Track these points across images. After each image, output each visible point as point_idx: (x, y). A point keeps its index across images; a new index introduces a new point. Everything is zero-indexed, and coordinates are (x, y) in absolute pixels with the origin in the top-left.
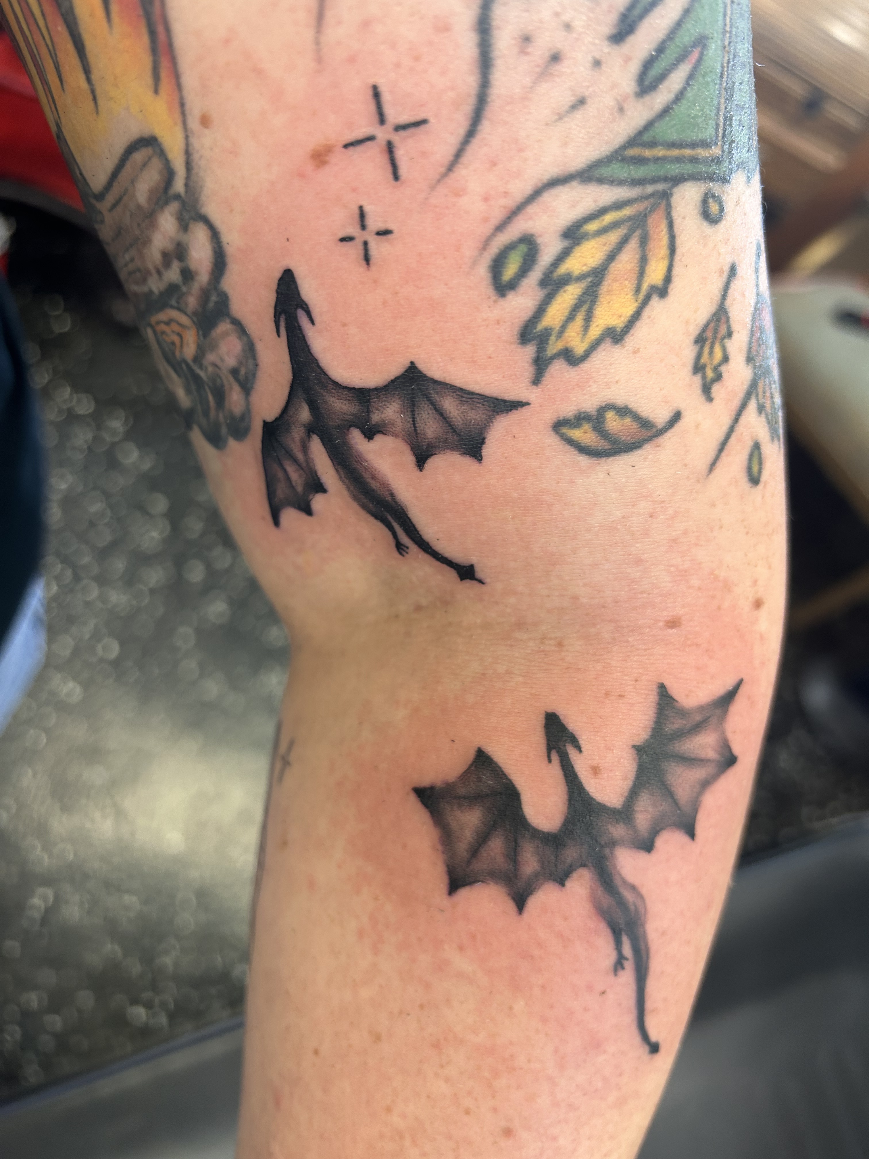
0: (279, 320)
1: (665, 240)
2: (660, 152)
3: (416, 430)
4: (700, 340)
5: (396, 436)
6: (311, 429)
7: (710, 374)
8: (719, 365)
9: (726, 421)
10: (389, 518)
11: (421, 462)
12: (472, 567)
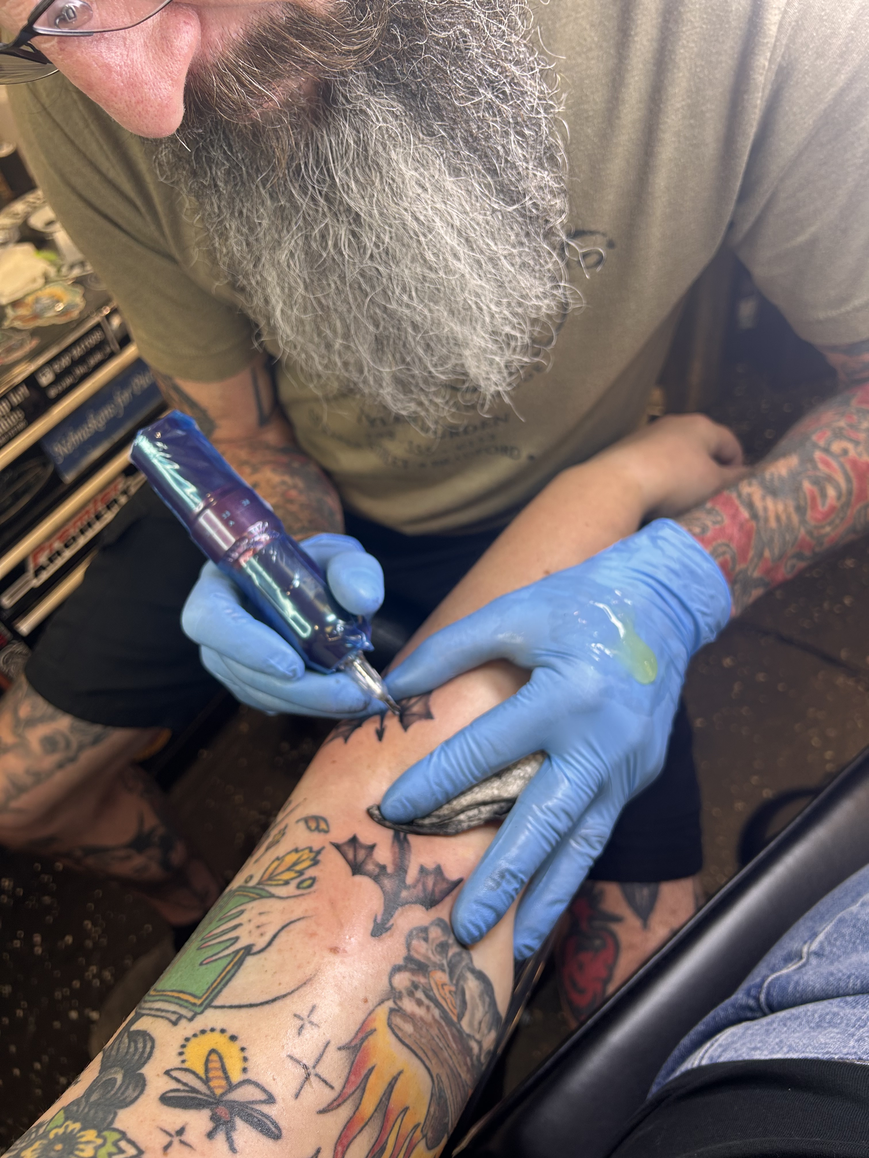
0: (389, 927)
6: (407, 887)
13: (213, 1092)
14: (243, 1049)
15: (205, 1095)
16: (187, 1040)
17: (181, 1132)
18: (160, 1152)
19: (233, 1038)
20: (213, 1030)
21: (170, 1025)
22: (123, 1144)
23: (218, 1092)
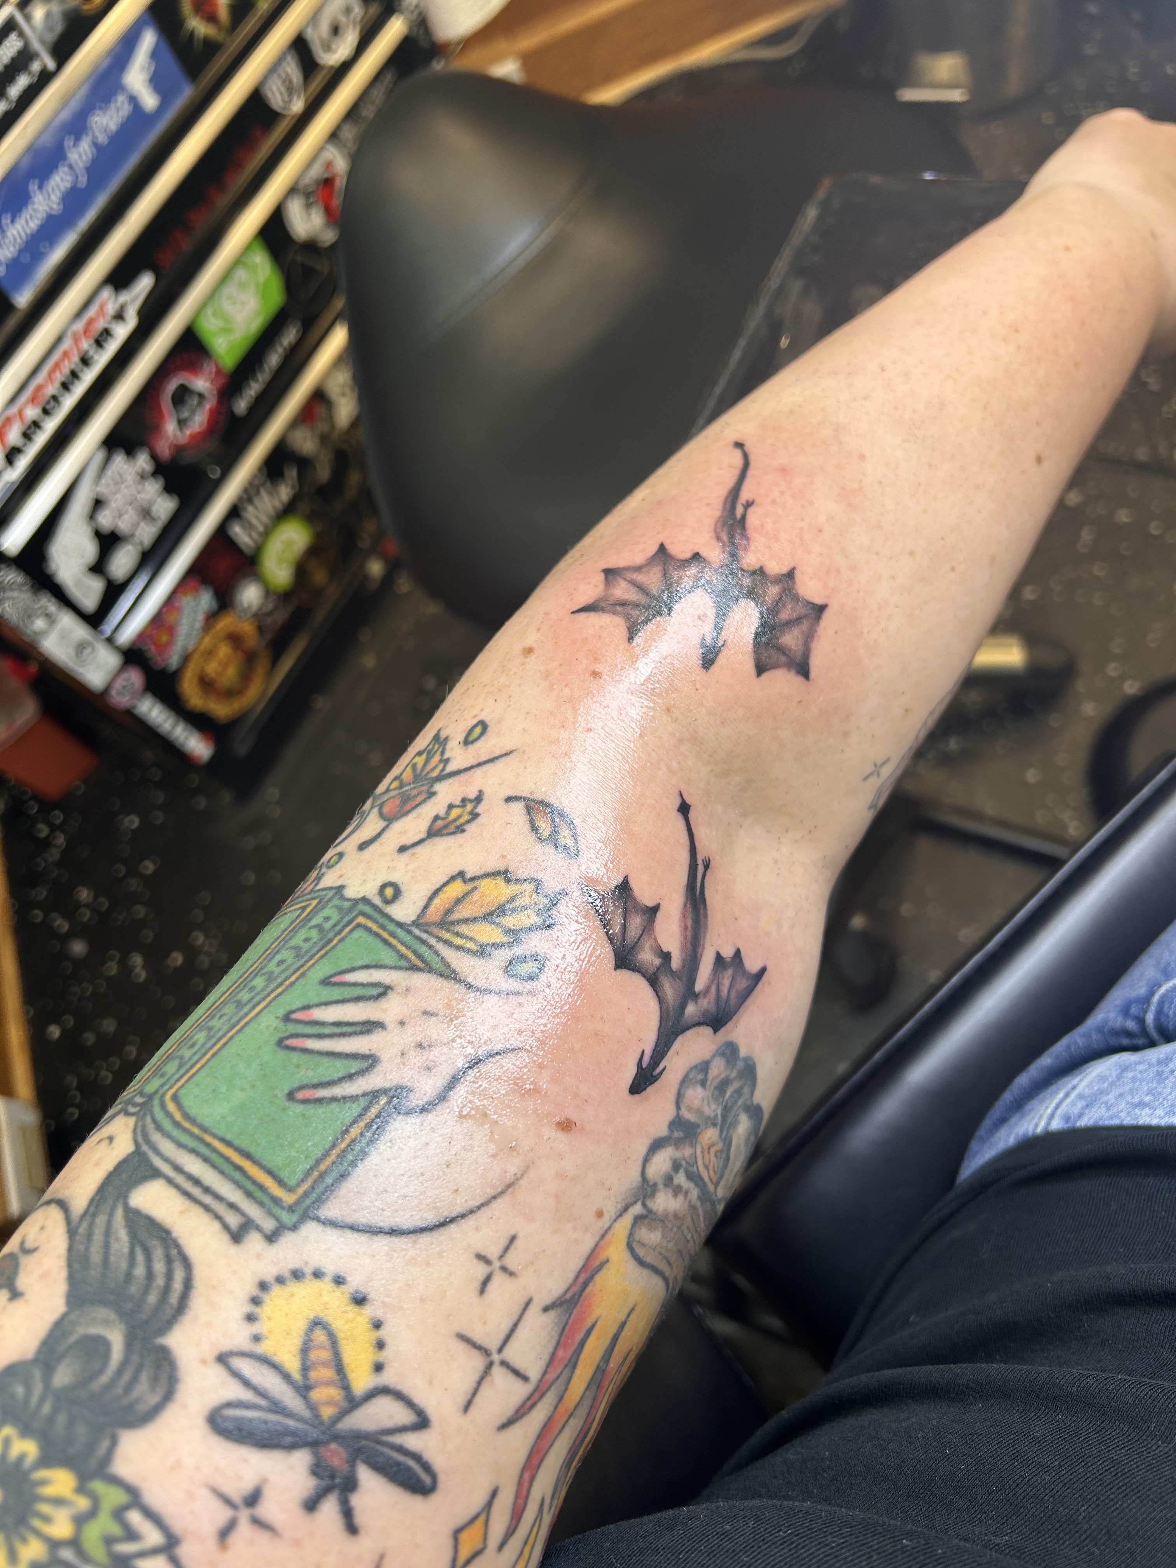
0: (658, 1074)
1: (437, 901)
2: (403, 949)
3: (643, 932)
4: (460, 830)
5: (655, 939)
6: (695, 996)
7: (469, 807)
8: (458, 806)
9: (478, 772)
10: (698, 893)
11: (655, 910)
12: (679, 810)
13: (317, 1416)
14: (377, 1325)
15: (301, 1420)
16: (263, 1286)
17: (253, 1499)
18: (211, 1542)
19: (360, 1300)
20: (318, 1274)
21: (226, 1237)
22: (135, 1517)
23: (327, 1412)
